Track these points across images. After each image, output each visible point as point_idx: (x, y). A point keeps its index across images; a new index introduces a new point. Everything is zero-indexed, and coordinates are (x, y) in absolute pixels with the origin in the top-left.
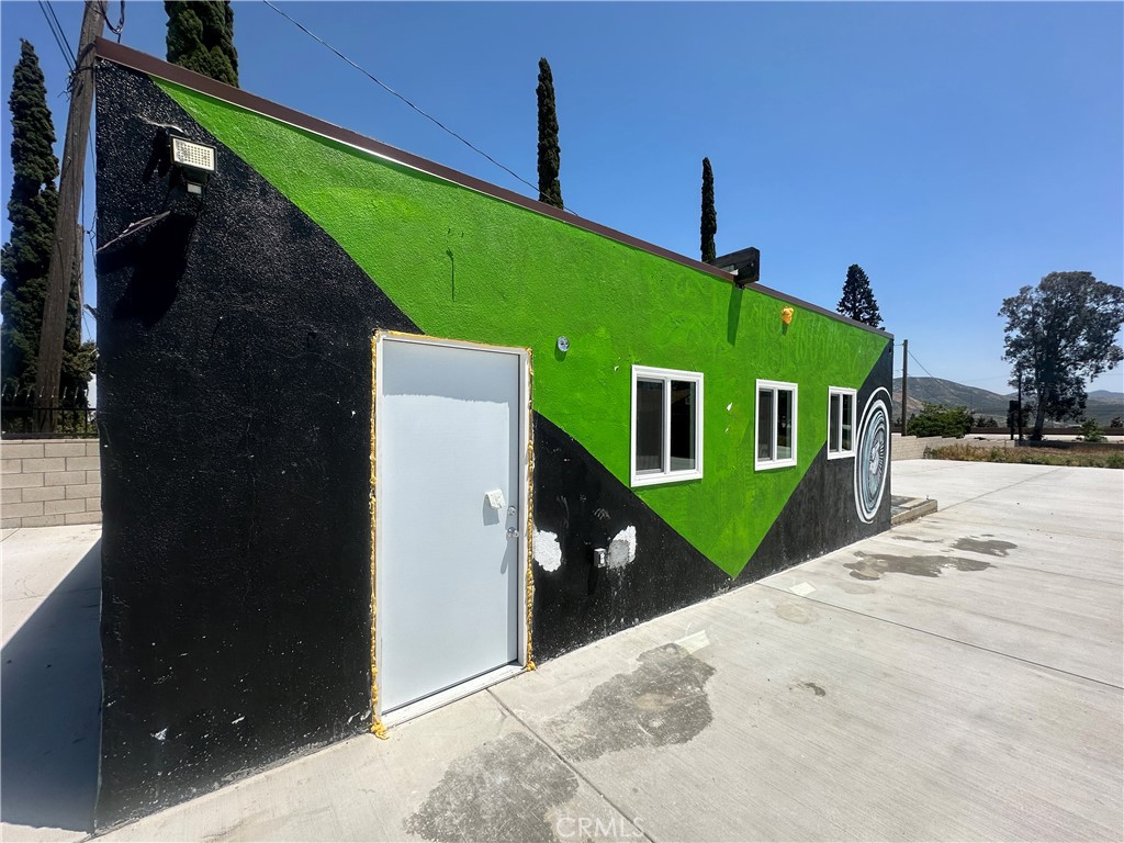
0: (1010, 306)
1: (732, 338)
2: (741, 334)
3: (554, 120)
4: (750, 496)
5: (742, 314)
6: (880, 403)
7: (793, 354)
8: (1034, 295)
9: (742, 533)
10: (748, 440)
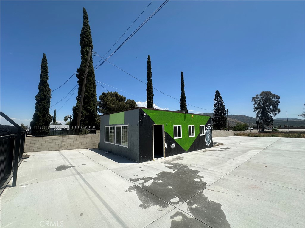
0: (254, 99)
1: (185, 121)
2: (186, 120)
3: (151, 67)
4: (188, 140)
5: (186, 117)
6: (209, 127)
7: (194, 121)
8: (259, 97)
9: (187, 145)
10: (188, 133)
